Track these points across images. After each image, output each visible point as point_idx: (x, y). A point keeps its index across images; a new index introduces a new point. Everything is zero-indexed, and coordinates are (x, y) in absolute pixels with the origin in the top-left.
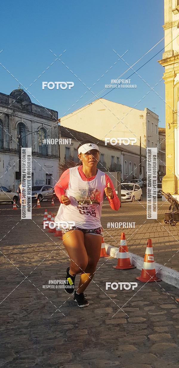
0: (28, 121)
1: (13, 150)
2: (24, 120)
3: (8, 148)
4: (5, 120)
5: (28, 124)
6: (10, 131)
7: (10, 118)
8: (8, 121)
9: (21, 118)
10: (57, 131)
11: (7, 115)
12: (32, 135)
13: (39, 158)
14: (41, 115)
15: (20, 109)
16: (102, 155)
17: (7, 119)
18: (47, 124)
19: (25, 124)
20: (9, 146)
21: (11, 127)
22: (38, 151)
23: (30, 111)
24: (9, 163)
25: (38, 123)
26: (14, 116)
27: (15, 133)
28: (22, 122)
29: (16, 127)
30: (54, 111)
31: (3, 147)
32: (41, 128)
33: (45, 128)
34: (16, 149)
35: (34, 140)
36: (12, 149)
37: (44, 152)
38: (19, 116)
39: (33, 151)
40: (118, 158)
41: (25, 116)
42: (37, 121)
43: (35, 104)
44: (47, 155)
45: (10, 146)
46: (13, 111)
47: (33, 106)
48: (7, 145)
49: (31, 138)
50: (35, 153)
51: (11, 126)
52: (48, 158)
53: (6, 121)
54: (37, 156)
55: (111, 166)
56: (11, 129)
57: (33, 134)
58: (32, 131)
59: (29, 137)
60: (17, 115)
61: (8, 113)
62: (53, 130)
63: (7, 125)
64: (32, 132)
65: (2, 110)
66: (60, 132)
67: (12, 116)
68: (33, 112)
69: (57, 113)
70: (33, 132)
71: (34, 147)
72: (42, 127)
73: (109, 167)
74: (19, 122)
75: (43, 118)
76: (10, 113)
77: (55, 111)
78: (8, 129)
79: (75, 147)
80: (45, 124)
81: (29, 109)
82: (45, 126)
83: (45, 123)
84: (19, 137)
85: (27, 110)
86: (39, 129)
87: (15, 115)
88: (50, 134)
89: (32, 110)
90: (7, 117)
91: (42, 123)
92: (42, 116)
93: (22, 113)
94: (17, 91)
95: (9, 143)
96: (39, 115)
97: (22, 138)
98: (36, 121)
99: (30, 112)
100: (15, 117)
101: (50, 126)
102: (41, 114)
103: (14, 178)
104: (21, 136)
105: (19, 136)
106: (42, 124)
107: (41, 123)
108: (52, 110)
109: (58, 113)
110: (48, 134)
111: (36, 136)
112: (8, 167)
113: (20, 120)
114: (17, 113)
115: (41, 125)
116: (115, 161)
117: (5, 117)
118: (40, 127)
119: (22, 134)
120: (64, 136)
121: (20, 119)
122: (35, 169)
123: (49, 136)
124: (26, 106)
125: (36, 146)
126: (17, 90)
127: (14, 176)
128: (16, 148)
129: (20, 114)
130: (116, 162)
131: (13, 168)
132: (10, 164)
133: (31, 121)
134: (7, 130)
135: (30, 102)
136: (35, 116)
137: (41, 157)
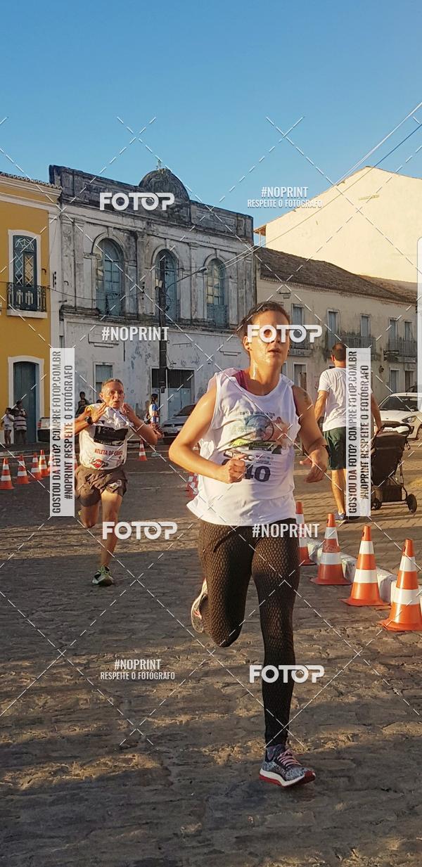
0: (181, 244)
1: (147, 318)
2: (172, 242)
3: (133, 314)
4: (128, 246)
5: (181, 252)
6: (138, 272)
7: (140, 239)
8: (136, 249)
9: (165, 239)
10: (251, 264)
11: (133, 234)
12: (191, 279)
13: (206, 333)
14: (211, 229)
15: (164, 218)
16: (365, 317)
17: (134, 244)
18: (226, 249)
19: (175, 253)
20: (137, 308)
21: (142, 263)
22: (206, 318)
23: (187, 220)
24: (137, 348)
25: (204, 249)
26: (148, 235)
27: (151, 277)
28: (168, 247)
29: (154, 262)
30: (242, 215)
31: (124, 312)
32: (213, 260)
33: (221, 259)
34: (154, 315)
35: (194, 290)
36: (143, 314)
37: (220, 320)
38: (160, 235)
39: (194, 318)
40: (407, 323)
41: (174, 232)
42: (203, 244)
43: (197, 203)
44: (227, 326)
45: (140, 307)
46: (148, 223)
47: (192, 206)
48: (132, 304)
49: (187, 286)
50: (198, 322)
51: (142, 259)
52: (228, 333)
53: (130, 247)
54: (203, 330)
55: (389, 345)
56: (142, 267)
57: (194, 275)
58: (191, 267)
59: (184, 285)
60: (155, 233)
61: (136, 229)
62: (241, 264)
63: (132, 258)
64: (191, 270)
65: (121, 222)
66: (259, 266)
67: (145, 236)
68: (193, 222)
69: (250, 221)
70: (194, 270)
71: (196, 307)
72: (214, 257)
73: (383, 348)
74: (159, 249)
75: (216, 235)
76: (140, 230)
77: (246, 215)
78: (136, 266)
79: (295, 303)
80: (221, 250)
81: (185, 217)
82: (223, 254)
83: (222, 248)
84: (160, 286)
85: (179, 218)
86: (207, 263)
87: (151, 233)
88: (234, 275)
89: (190, 218)
90: (133, 239)
91: (214, 246)
92: (214, 230)
93: (166, 226)
94: (155, 174)
95: (137, 302)
96: (207, 228)
97: (166, 287)
98: (200, 243)
99: (184, 224)
100: (152, 237)
101: (235, 254)
102: (212, 225)
103: (147, 384)
104: (163, 284)
105: (161, 282)
106: (216, 249)
107: (213, 248)
108: (238, 214)
109: (252, 221)
110: (229, 275)
111: (200, 281)
112: (134, 358)
113: (162, 245)
114: (154, 227)
115: (214, 251)
116: (401, 332)
117: (129, 239)
118: (209, 260)
119: (167, 278)
120: (267, 276)
121: (162, 241)
122: (196, 362)
123: (231, 277)
124: (176, 209)
125: (200, 302)
126: (155, 172)
127: (147, 379)
128: (154, 312)
129: (162, 229)
130: (402, 335)
131: (146, 361)
132: (140, 350)
133: (188, 243)
134: (133, 270)
135: (187, 198)
136: (196, 231)
137: (211, 331)
